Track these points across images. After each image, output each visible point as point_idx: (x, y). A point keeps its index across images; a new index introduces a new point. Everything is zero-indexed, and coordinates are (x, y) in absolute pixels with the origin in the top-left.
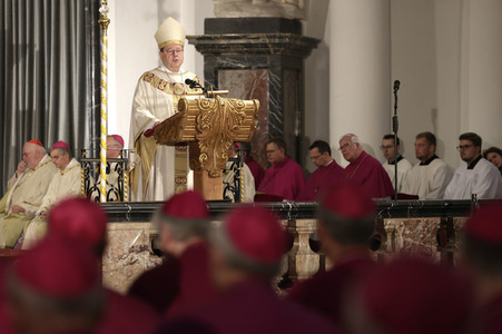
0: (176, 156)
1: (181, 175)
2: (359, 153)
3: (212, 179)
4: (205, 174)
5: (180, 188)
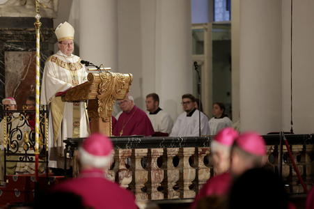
0: (74, 109)
1: (77, 120)
2: (133, 106)
3: (105, 123)
4: (100, 120)
5: (76, 129)
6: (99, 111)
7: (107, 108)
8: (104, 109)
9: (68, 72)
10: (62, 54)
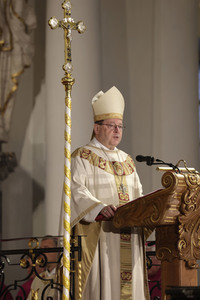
0: (122, 246)
3: (189, 272)
4: (182, 264)
5: (126, 285)
6: (180, 246)
7: (193, 242)
8: (188, 244)
9: (111, 178)
10: (98, 145)
